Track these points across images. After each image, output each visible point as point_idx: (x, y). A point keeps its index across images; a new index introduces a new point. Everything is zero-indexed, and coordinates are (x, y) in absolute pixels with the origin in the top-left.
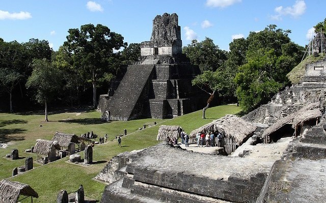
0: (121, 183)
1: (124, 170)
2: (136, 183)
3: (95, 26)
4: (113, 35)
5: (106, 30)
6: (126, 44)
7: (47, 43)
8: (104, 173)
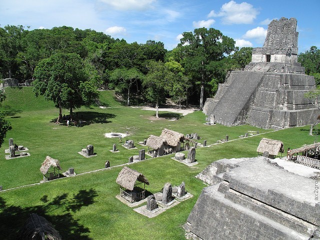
0: (217, 186)
1: (221, 176)
2: (231, 190)
3: (208, 29)
4: (225, 38)
5: (218, 33)
6: (238, 48)
7: (162, 45)
8: (203, 174)
